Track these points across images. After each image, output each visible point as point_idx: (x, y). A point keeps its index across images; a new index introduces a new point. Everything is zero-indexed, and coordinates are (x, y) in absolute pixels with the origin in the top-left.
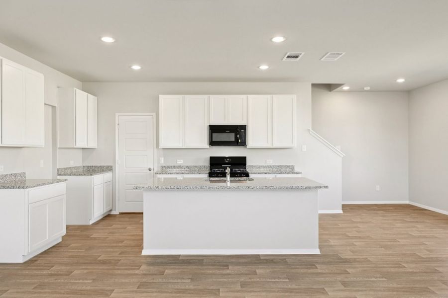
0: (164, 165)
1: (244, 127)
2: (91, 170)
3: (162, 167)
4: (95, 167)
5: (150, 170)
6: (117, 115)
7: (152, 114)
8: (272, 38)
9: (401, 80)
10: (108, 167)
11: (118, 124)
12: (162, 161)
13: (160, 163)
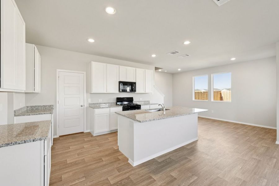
0: (90, 103)
1: (135, 83)
2: (35, 109)
3: (90, 104)
4: (38, 106)
5: (82, 106)
6: (58, 70)
7: (83, 72)
8: (184, 42)
9: (179, 70)
10: (50, 106)
11: (59, 77)
12: (90, 101)
13: (89, 101)
